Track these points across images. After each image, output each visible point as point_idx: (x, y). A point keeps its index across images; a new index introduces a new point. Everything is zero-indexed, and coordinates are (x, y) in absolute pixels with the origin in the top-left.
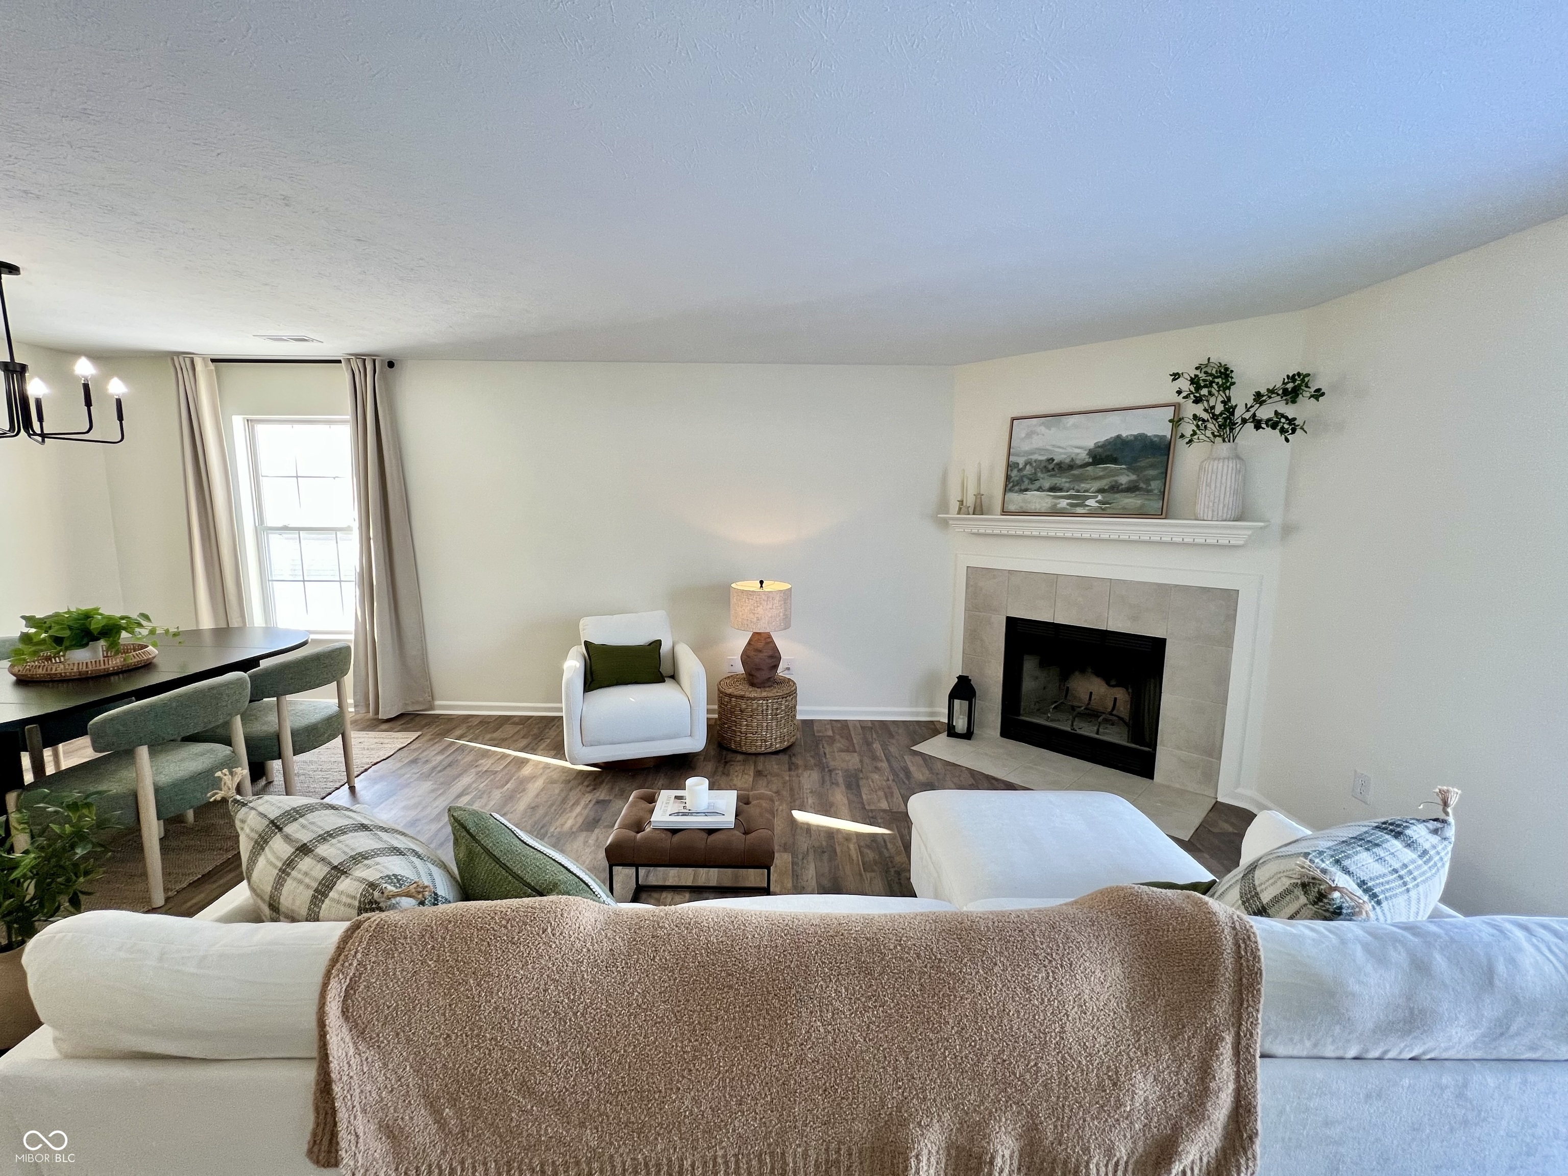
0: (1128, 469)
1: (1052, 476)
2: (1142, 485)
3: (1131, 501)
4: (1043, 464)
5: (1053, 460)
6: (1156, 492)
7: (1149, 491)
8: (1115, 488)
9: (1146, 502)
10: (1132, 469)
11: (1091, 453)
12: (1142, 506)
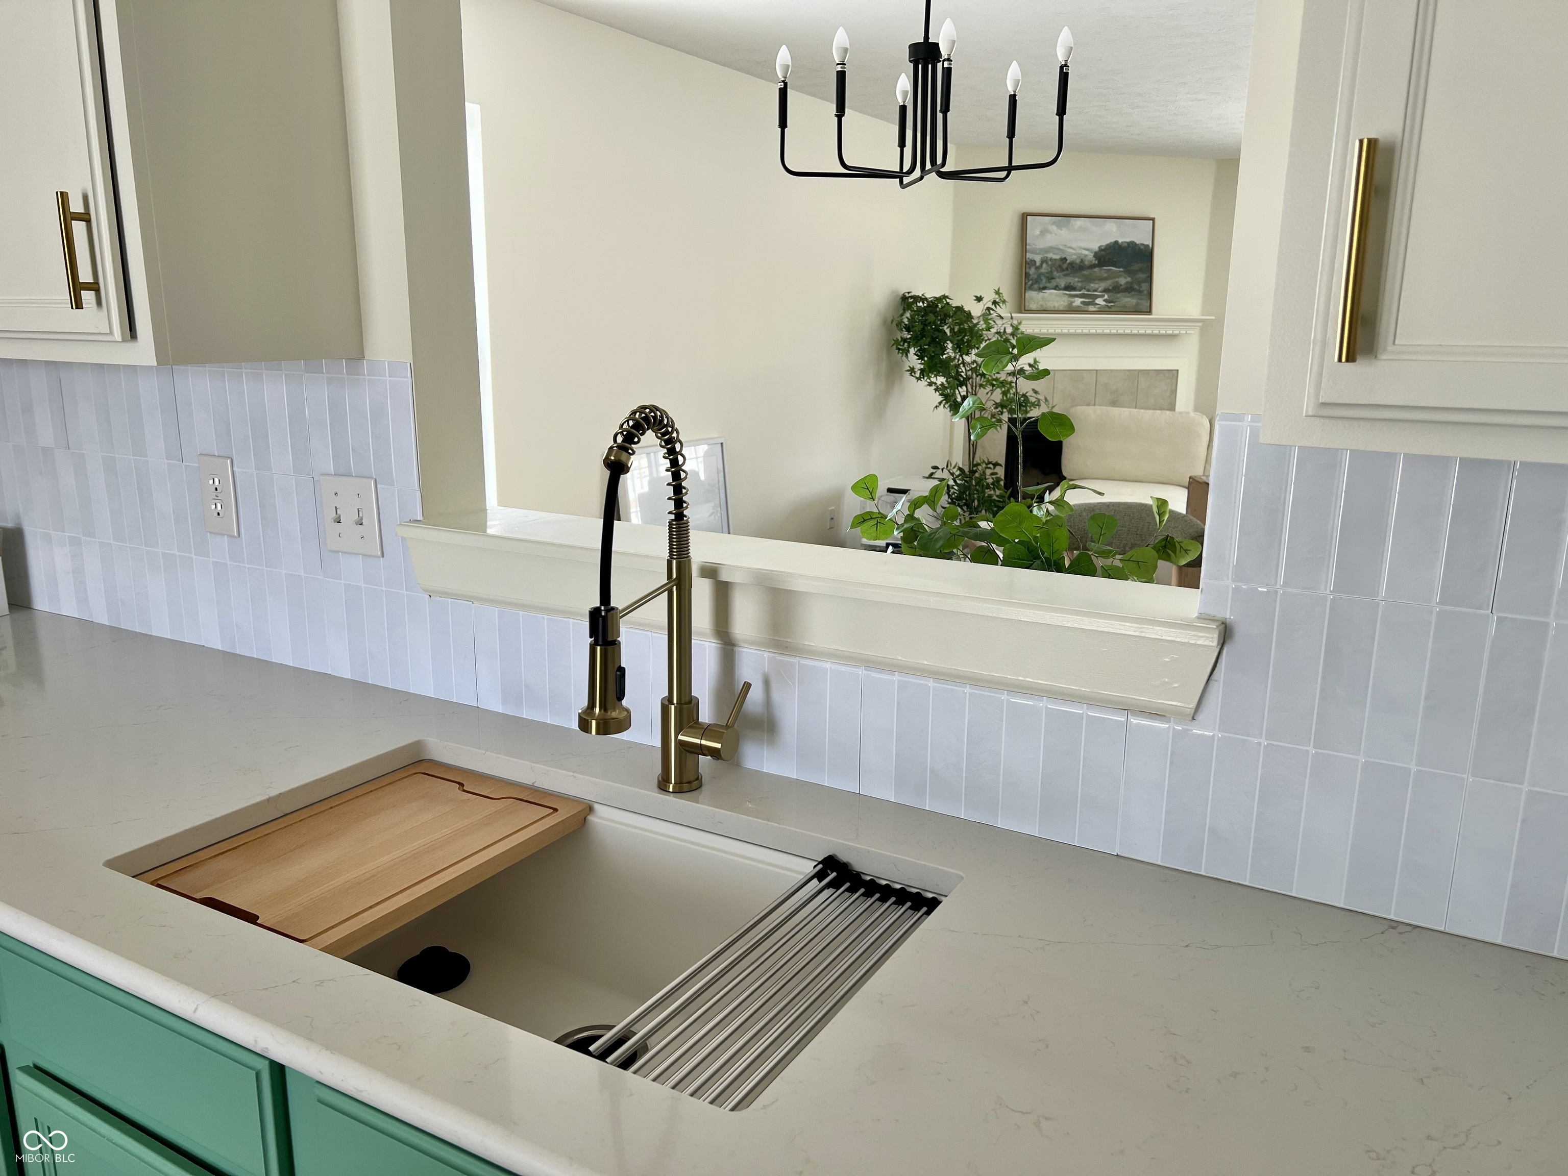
0: (1124, 272)
1: (1066, 275)
2: (1136, 287)
3: (1129, 300)
4: (1058, 263)
5: (1065, 259)
6: (1145, 292)
7: (1140, 292)
8: (1115, 289)
9: (1140, 301)
10: (1129, 272)
11: (1096, 255)
12: (1137, 304)
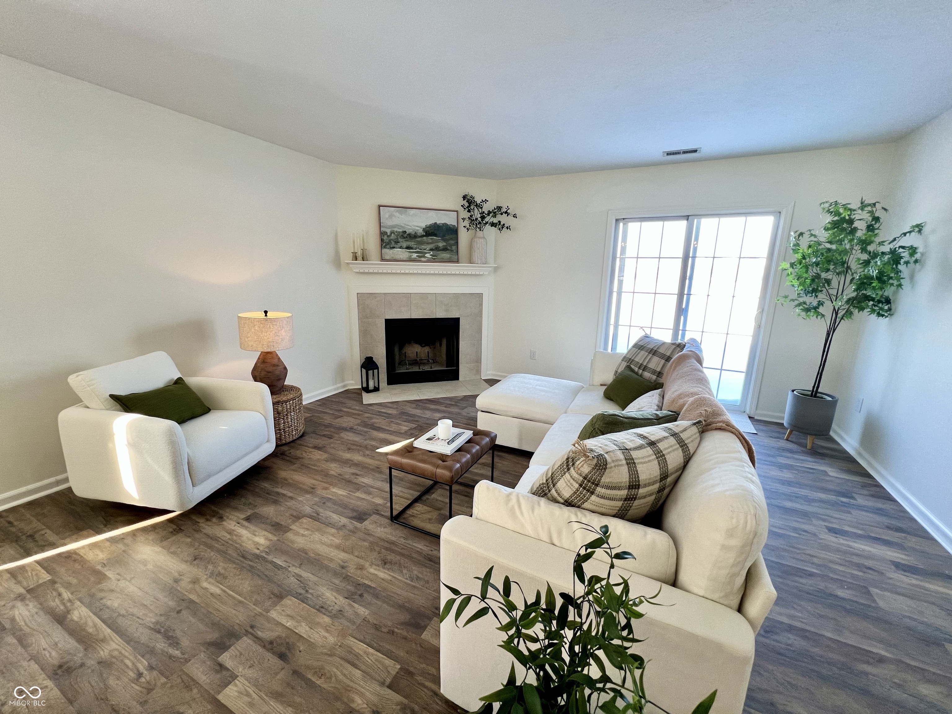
0: (442, 240)
1: (406, 241)
2: (449, 248)
3: (446, 255)
4: (401, 234)
5: (405, 232)
6: (455, 251)
7: (452, 251)
8: (437, 249)
9: (451, 256)
10: (444, 240)
11: (424, 230)
12: (450, 257)
